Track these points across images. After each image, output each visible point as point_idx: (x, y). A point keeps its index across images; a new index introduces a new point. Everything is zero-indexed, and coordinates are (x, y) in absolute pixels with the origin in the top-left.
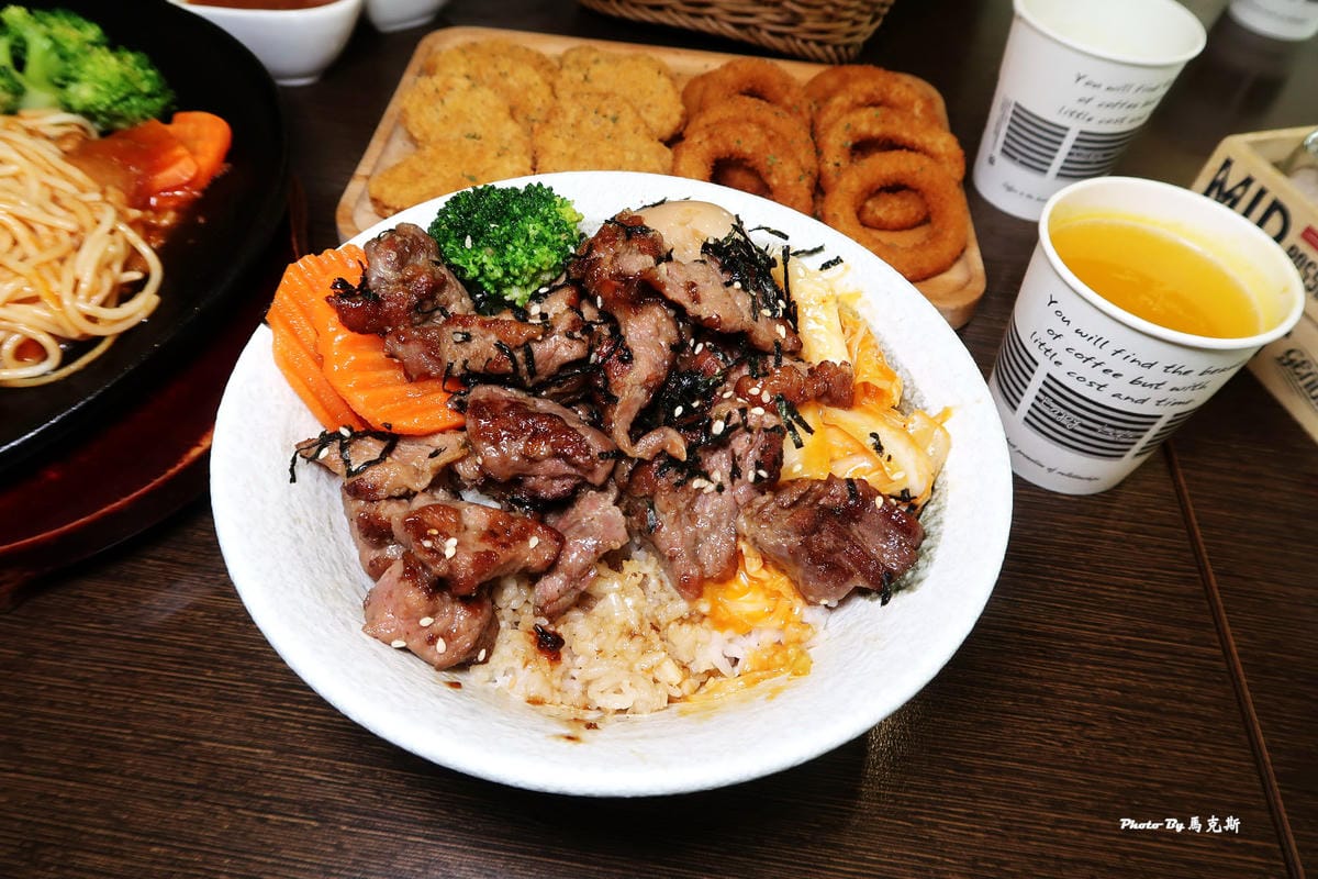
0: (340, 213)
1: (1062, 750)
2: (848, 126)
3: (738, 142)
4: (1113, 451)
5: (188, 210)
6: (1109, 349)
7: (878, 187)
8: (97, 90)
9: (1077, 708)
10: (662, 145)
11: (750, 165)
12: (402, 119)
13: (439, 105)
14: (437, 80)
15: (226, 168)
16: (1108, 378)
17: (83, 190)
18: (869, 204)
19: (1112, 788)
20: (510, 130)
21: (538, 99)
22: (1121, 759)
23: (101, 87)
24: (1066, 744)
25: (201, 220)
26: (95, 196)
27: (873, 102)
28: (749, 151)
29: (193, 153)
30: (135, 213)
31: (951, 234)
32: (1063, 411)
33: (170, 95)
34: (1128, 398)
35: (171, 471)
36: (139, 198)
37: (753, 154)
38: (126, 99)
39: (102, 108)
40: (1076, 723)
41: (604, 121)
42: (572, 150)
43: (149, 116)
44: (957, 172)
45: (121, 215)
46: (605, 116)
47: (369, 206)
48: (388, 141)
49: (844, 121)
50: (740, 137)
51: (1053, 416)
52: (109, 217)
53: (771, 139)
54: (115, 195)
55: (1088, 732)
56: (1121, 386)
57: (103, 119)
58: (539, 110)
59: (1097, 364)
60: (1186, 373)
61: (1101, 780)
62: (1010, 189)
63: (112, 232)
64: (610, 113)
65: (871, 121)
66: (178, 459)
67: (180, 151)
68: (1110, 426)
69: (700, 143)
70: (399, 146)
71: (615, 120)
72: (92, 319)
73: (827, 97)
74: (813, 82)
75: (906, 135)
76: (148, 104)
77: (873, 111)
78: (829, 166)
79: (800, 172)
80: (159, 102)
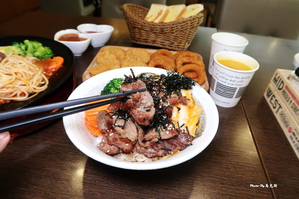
0: (83, 76)
1: (224, 173)
2: (181, 60)
3: (160, 62)
5: (54, 73)
7: (187, 70)
8: (40, 53)
9: (227, 165)
10: (145, 64)
11: (162, 67)
12: (96, 60)
13: (103, 57)
14: (103, 53)
15: (63, 66)
17: (35, 68)
19: (234, 181)
20: (117, 61)
21: (122, 56)
22: (236, 175)
23: (41, 52)
24: (224, 172)
26: (38, 69)
27: (186, 56)
29: (56, 63)
30: (45, 73)
31: (202, 79)
32: (220, 88)
33: (53, 55)
34: (230, 84)
36: (46, 70)
37: (163, 64)
38: (45, 55)
39: (40, 56)
40: (227, 168)
42: (127, 64)
43: (49, 58)
44: (203, 68)
45: (42, 73)
46: (135, 59)
47: (89, 75)
48: (93, 64)
52: (40, 72)
53: (166, 62)
54: (42, 69)
55: (229, 170)
57: (40, 58)
58: (122, 58)
61: (232, 179)
63: (40, 75)
64: (136, 58)
65: (186, 59)
67: (54, 63)
68: (229, 90)
69: (152, 62)
70: (95, 65)
71: (136, 59)
72: (35, 89)
73: (179, 55)
74: (176, 54)
75: (193, 62)
76: (49, 56)
77: (187, 58)
78: (178, 67)
79: (172, 68)
80: (51, 55)
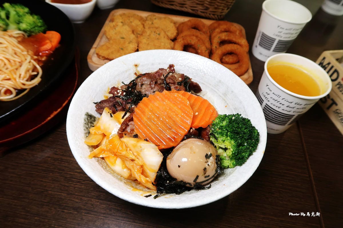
0: (88, 57)
2: (219, 37)
3: (190, 41)
4: (283, 123)
5: (49, 56)
6: (281, 98)
7: (226, 53)
8: (27, 25)
10: (171, 41)
11: (193, 47)
12: (105, 33)
13: (114, 30)
14: (114, 23)
15: (59, 45)
16: (281, 105)
17: (23, 51)
18: (224, 57)
20: (132, 36)
21: (140, 28)
23: (28, 24)
25: (52, 59)
26: (25, 53)
27: (226, 31)
28: (193, 43)
29: (51, 42)
30: (36, 57)
31: (244, 66)
32: (270, 113)
33: (46, 26)
34: (286, 110)
35: (43, 123)
36: (37, 53)
37: (194, 44)
38: (34, 27)
39: (28, 30)
41: (156, 35)
42: (147, 42)
43: (40, 32)
44: (246, 49)
45: (32, 58)
46: (157, 33)
47: (96, 55)
48: (101, 38)
49: (218, 36)
50: (191, 40)
51: (267, 114)
52: (29, 58)
53: (199, 40)
54: (31, 52)
56: (284, 107)
57: (29, 32)
58: (140, 31)
59: (278, 102)
60: (301, 105)
62: (261, 54)
63: (30, 62)
64: (158, 32)
65: (225, 36)
66: (45, 120)
67: (48, 41)
68: (282, 117)
69: (180, 41)
70: (104, 40)
71: (159, 34)
72: (24, 84)
73: (215, 29)
74: (211, 25)
75: (234, 40)
76: (40, 29)
77: (226, 33)
78: (214, 47)
79: (206, 49)
80: (43, 28)
